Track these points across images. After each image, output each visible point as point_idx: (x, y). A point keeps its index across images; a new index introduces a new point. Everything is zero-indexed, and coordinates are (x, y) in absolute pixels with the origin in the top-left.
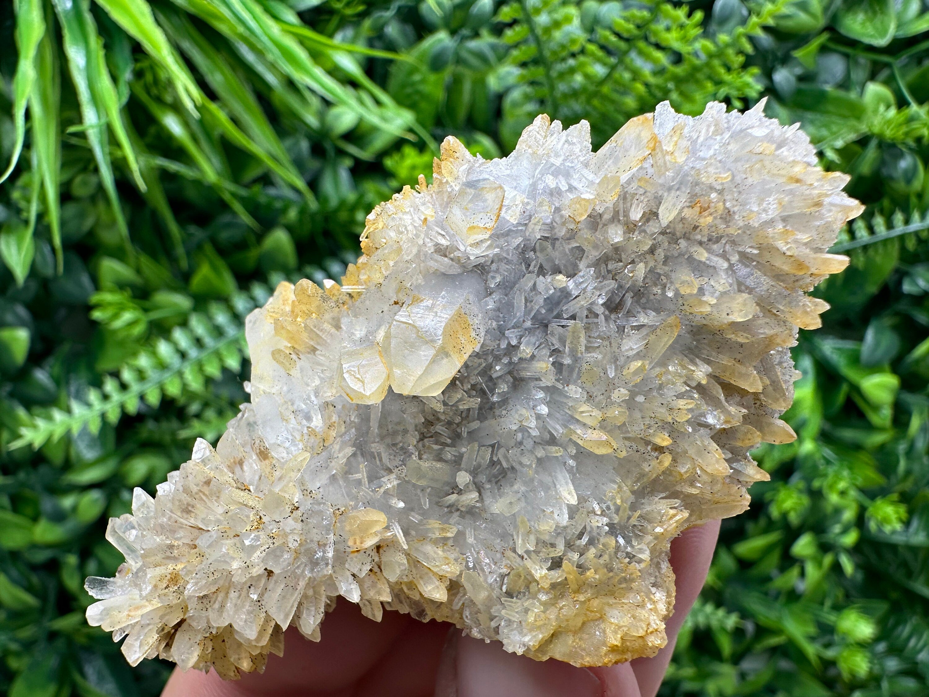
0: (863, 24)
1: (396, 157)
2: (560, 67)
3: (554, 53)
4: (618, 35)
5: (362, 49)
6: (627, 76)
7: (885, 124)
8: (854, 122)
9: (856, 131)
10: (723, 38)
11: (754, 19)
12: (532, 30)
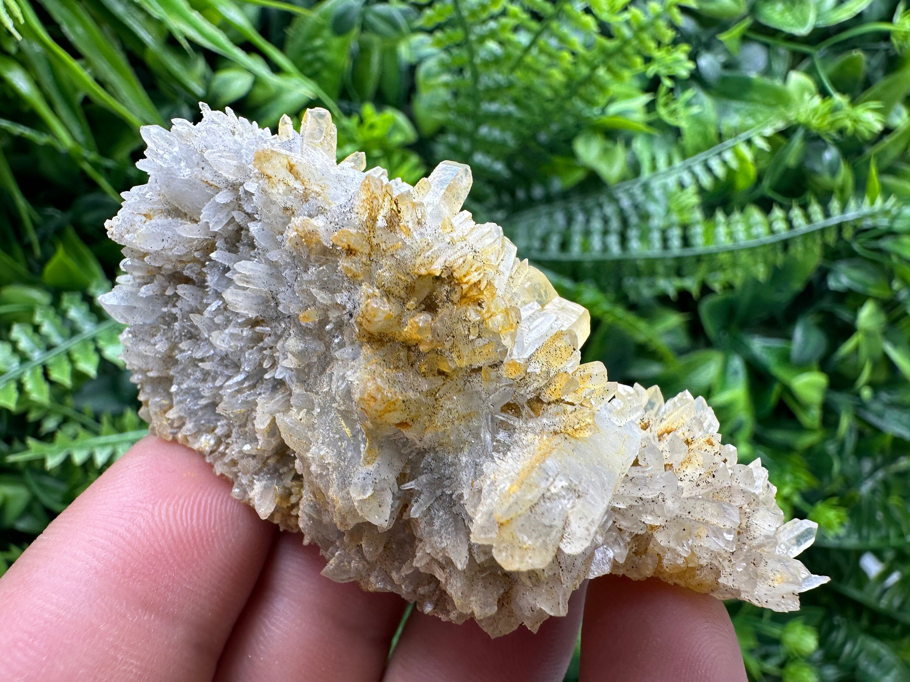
0: (782, 13)
2: (479, 29)
4: (531, 13)
7: (810, 113)
9: (785, 118)
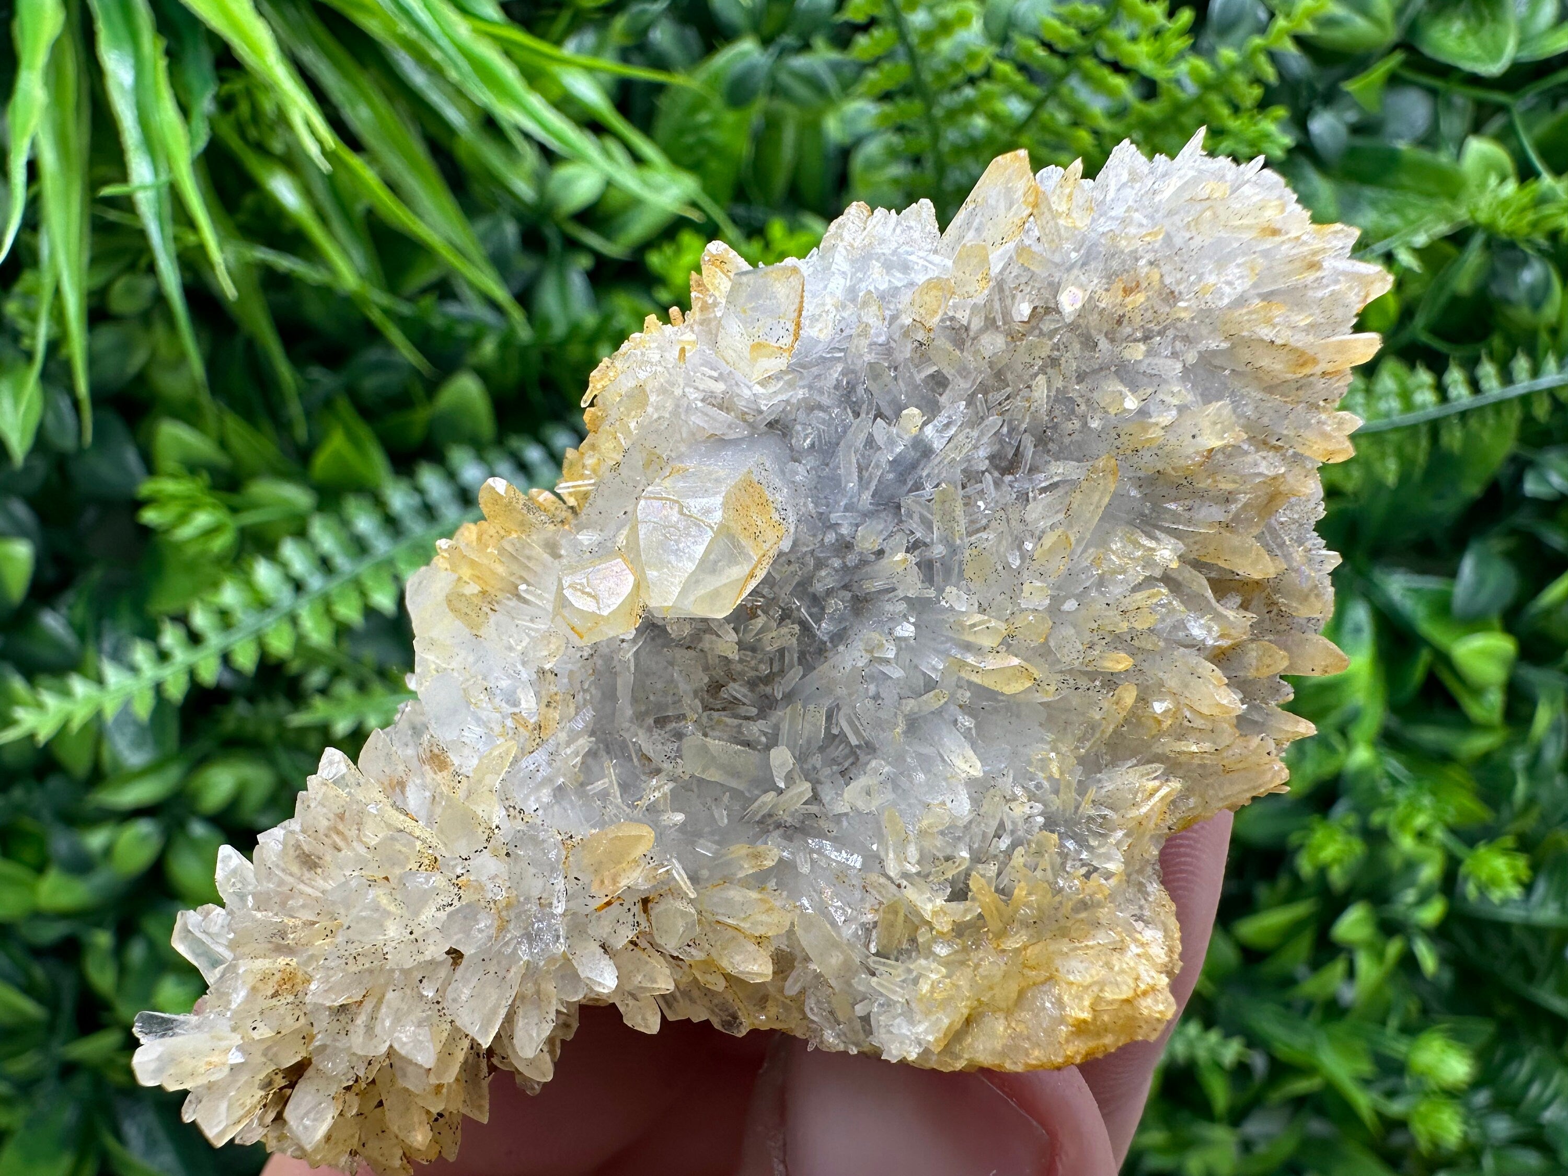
0: (1461, 38)
1: (668, 250)
2: (948, 100)
3: (940, 76)
4: (1048, 46)
5: (610, 65)
6: (1062, 117)
7: (1498, 207)
8: (1447, 204)
9: (1450, 218)
10: (1228, 54)
11: (1281, 22)
12: (902, 36)
